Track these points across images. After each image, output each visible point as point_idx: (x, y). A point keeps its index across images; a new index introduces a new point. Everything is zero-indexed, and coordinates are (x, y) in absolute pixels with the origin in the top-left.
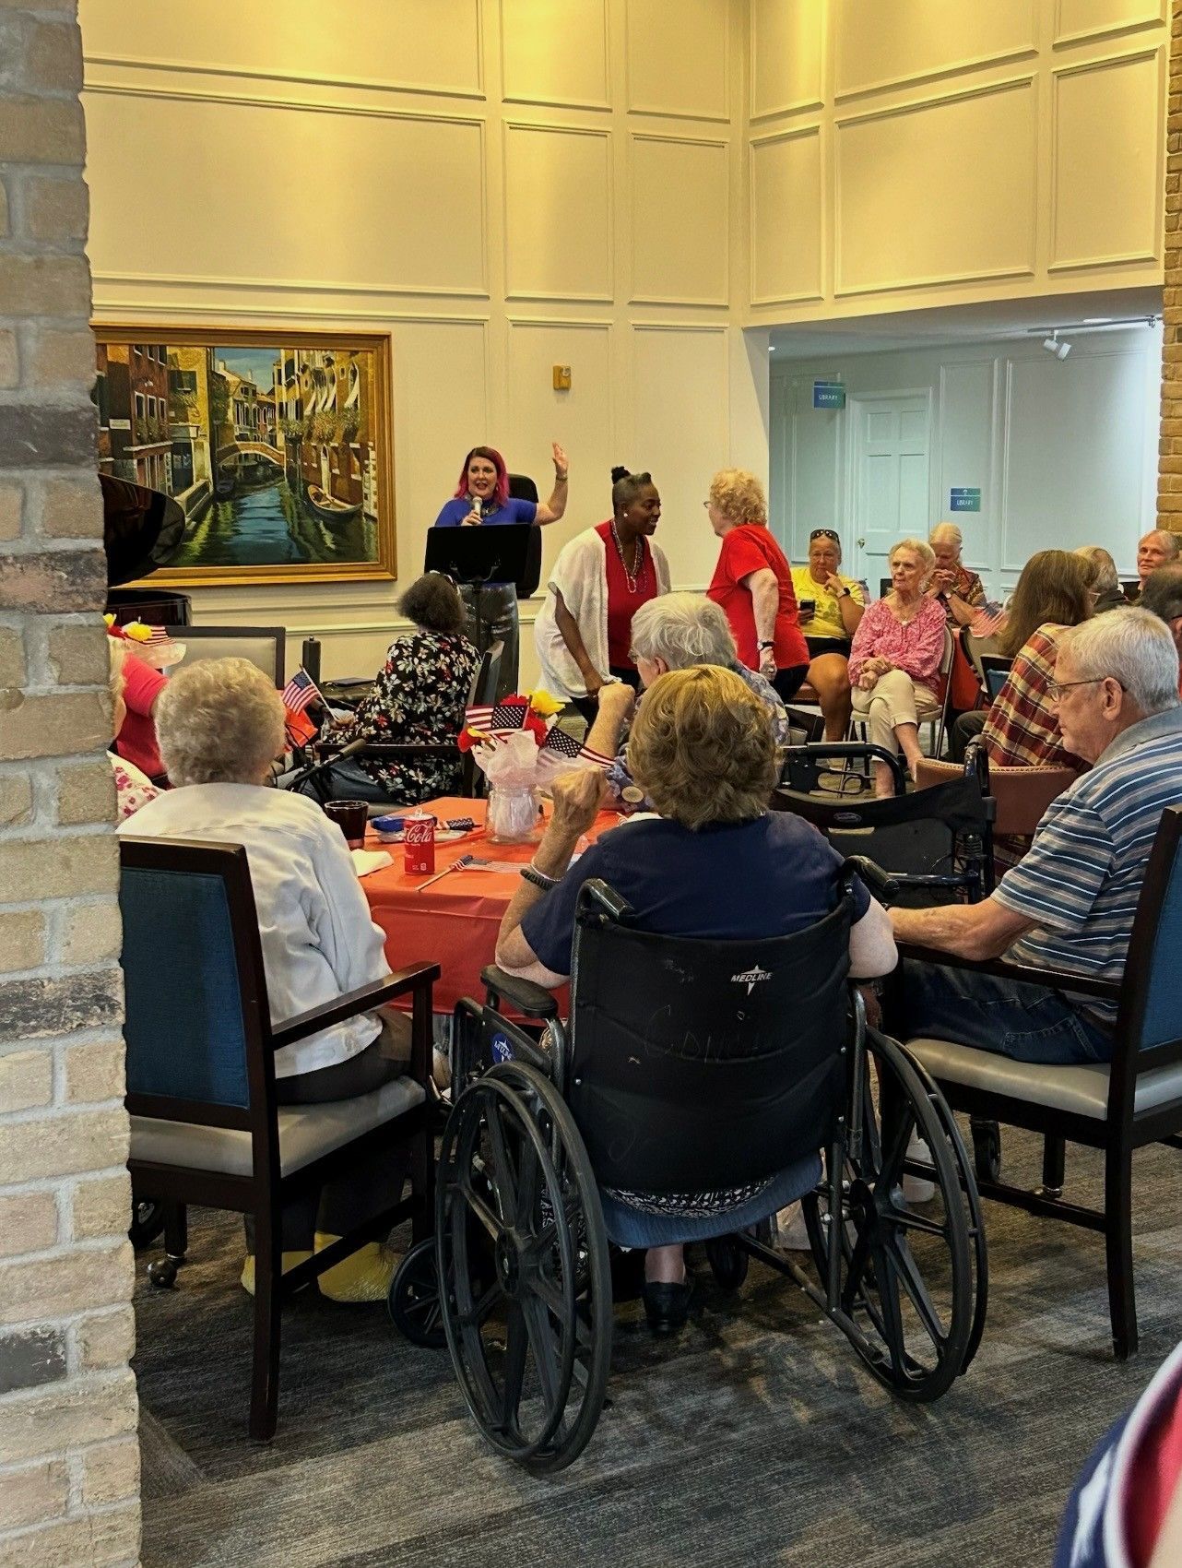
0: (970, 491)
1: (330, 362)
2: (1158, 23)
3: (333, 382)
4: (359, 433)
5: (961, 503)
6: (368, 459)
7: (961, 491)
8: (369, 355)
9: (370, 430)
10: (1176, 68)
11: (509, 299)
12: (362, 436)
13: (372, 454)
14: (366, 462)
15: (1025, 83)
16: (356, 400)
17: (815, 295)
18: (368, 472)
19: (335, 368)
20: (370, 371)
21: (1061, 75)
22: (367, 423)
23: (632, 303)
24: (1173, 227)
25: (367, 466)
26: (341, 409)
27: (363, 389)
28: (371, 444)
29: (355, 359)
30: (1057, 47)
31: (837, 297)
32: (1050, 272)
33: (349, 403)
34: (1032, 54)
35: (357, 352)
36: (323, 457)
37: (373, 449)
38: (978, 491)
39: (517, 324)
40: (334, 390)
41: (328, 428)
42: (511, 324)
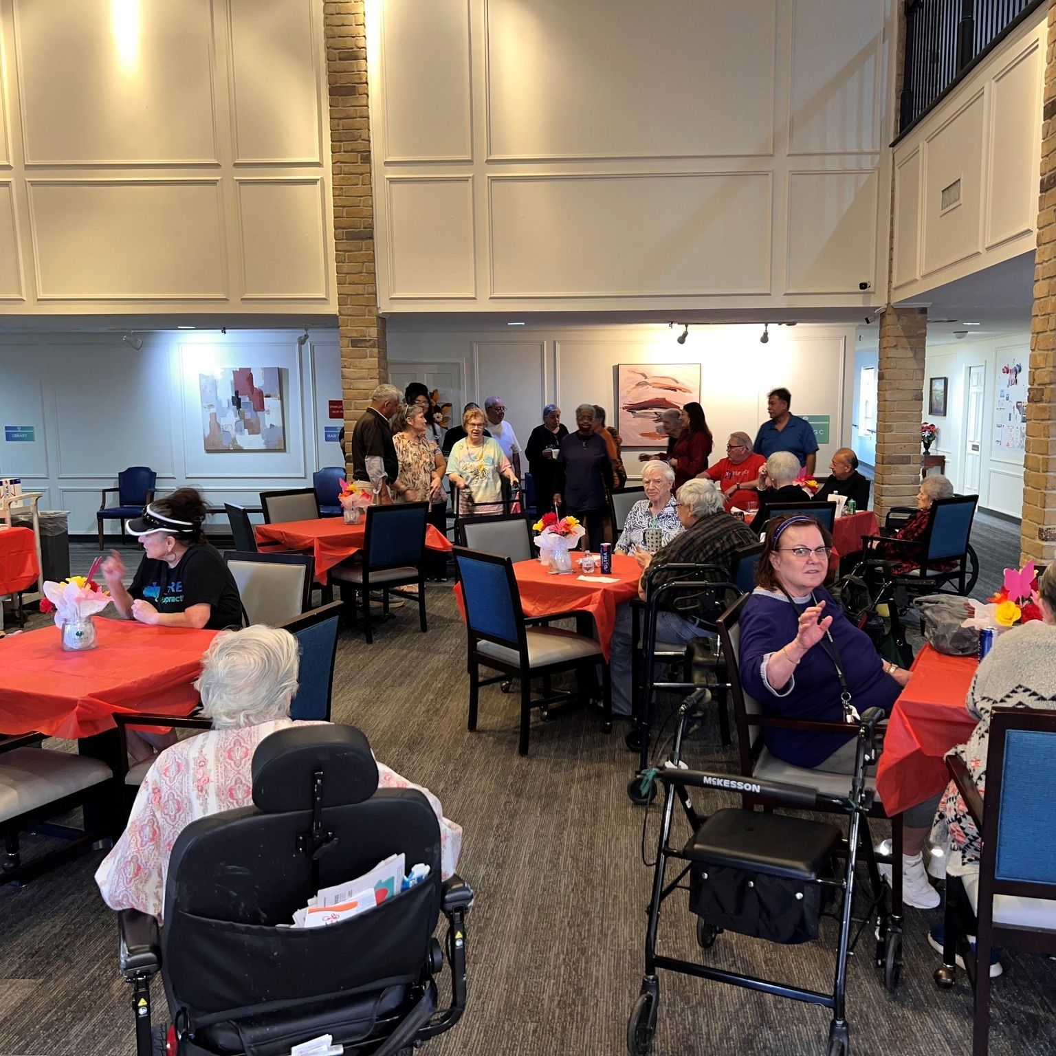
0: (22, 428)
2: (318, 165)
5: (16, 436)
7: (15, 428)
10: (337, 193)
15: (214, 183)
17: (18, 297)
21: (242, 182)
24: (343, 282)
30: (236, 165)
31: (39, 300)
32: (242, 299)
34: (217, 166)
38: (31, 428)
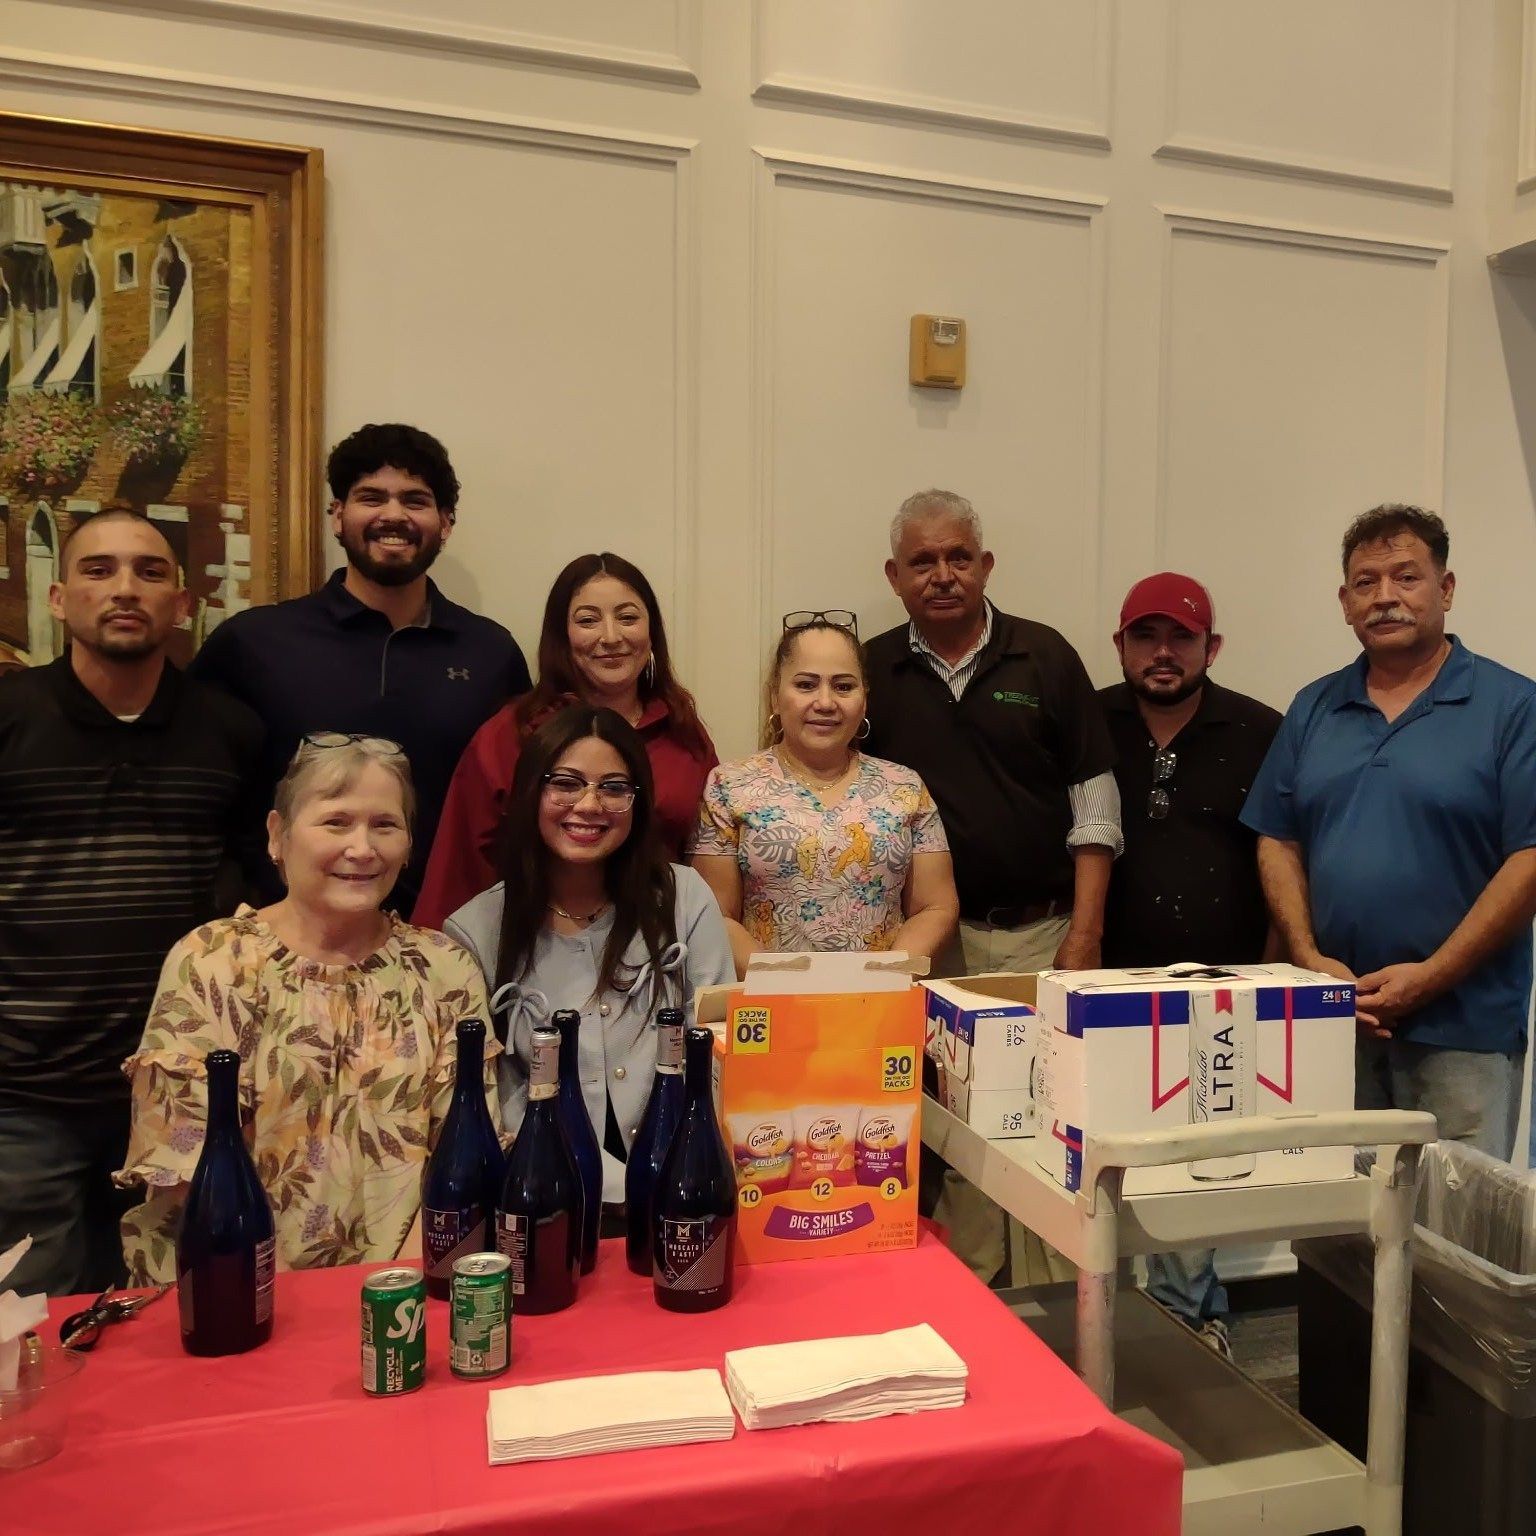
1: (75, 230)
3: (85, 290)
4: (187, 476)
6: (220, 560)
8: (237, 220)
9: (231, 465)
11: (768, 96)
12: (200, 484)
13: (238, 546)
14: (212, 570)
16: (178, 364)
18: (219, 604)
19: (98, 252)
20: (239, 273)
22: (217, 441)
23: (1166, 154)
25: (216, 582)
26: (121, 391)
27: (211, 331)
28: (233, 511)
29: (171, 225)
33: (151, 368)
35: (187, 206)
36: (35, 549)
37: (241, 527)
39: (790, 175)
40: (87, 326)
41: (57, 452)
42: (769, 173)
